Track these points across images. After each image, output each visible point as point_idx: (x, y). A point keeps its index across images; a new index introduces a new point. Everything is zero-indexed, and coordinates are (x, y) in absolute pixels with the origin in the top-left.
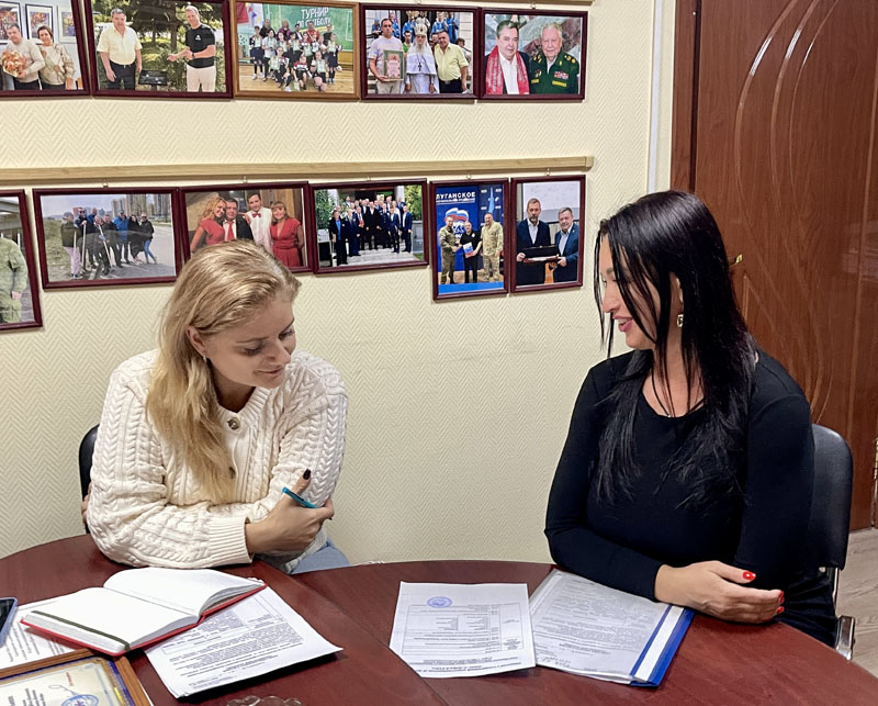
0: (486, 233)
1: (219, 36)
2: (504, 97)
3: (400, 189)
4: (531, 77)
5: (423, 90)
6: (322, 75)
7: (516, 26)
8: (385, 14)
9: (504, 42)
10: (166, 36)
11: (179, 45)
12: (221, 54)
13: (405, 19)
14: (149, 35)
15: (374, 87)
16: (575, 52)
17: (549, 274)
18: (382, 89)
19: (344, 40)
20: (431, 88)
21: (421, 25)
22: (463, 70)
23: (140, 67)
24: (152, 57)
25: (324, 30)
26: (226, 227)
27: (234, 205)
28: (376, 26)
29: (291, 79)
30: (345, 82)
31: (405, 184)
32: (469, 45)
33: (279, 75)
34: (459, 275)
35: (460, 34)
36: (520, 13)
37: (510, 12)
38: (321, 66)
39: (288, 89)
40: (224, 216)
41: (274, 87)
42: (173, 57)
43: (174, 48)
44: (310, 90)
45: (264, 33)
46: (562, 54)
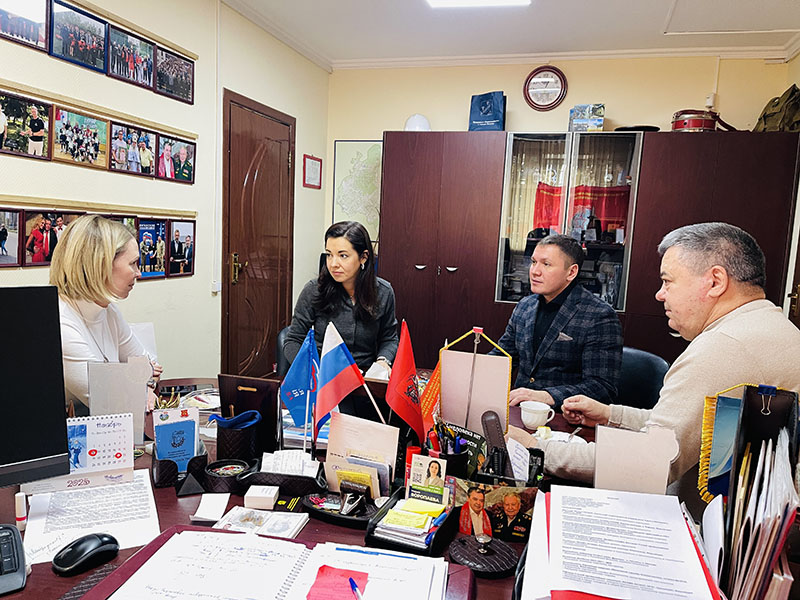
0: (158, 246)
1: (46, 125)
2: (165, 179)
3: (125, 220)
4: (175, 170)
5: (135, 170)
6: (92, 155)
7: (170, 144)
8: (120, 128)
9: (167, 151)
10: (20, 121)
11: (26, 127)
12: (46, 135)
13: (128, 132)
14: (12, 118)
15: (114, 165)
16: (191, 161)
17: (182, 268)
18: (118, 167)
19: (102, 138)
20: (138, 169)
21: (135, 136)
22: (151, 162)
23: (6, 136)
24: (13, 131)
25: (94, 131)
26: (45, 235)
27: (48, 222)
28: (116, 134)
29: (78, 155)
30: (102, 160)
31: (128, 217)
32: (154, 150)
33: (73, 151)
34: (148, 267)
35: (150, 145)
36: (173, 139)
37: (169, 137)
38: (92, 150)
39: (76, 160)
40: (44, 228)
41: (70, 158)
42: (23, 133)
43: (24, 128)
44: (86, 162)
45: (67, 127)
46: (186, 161)
